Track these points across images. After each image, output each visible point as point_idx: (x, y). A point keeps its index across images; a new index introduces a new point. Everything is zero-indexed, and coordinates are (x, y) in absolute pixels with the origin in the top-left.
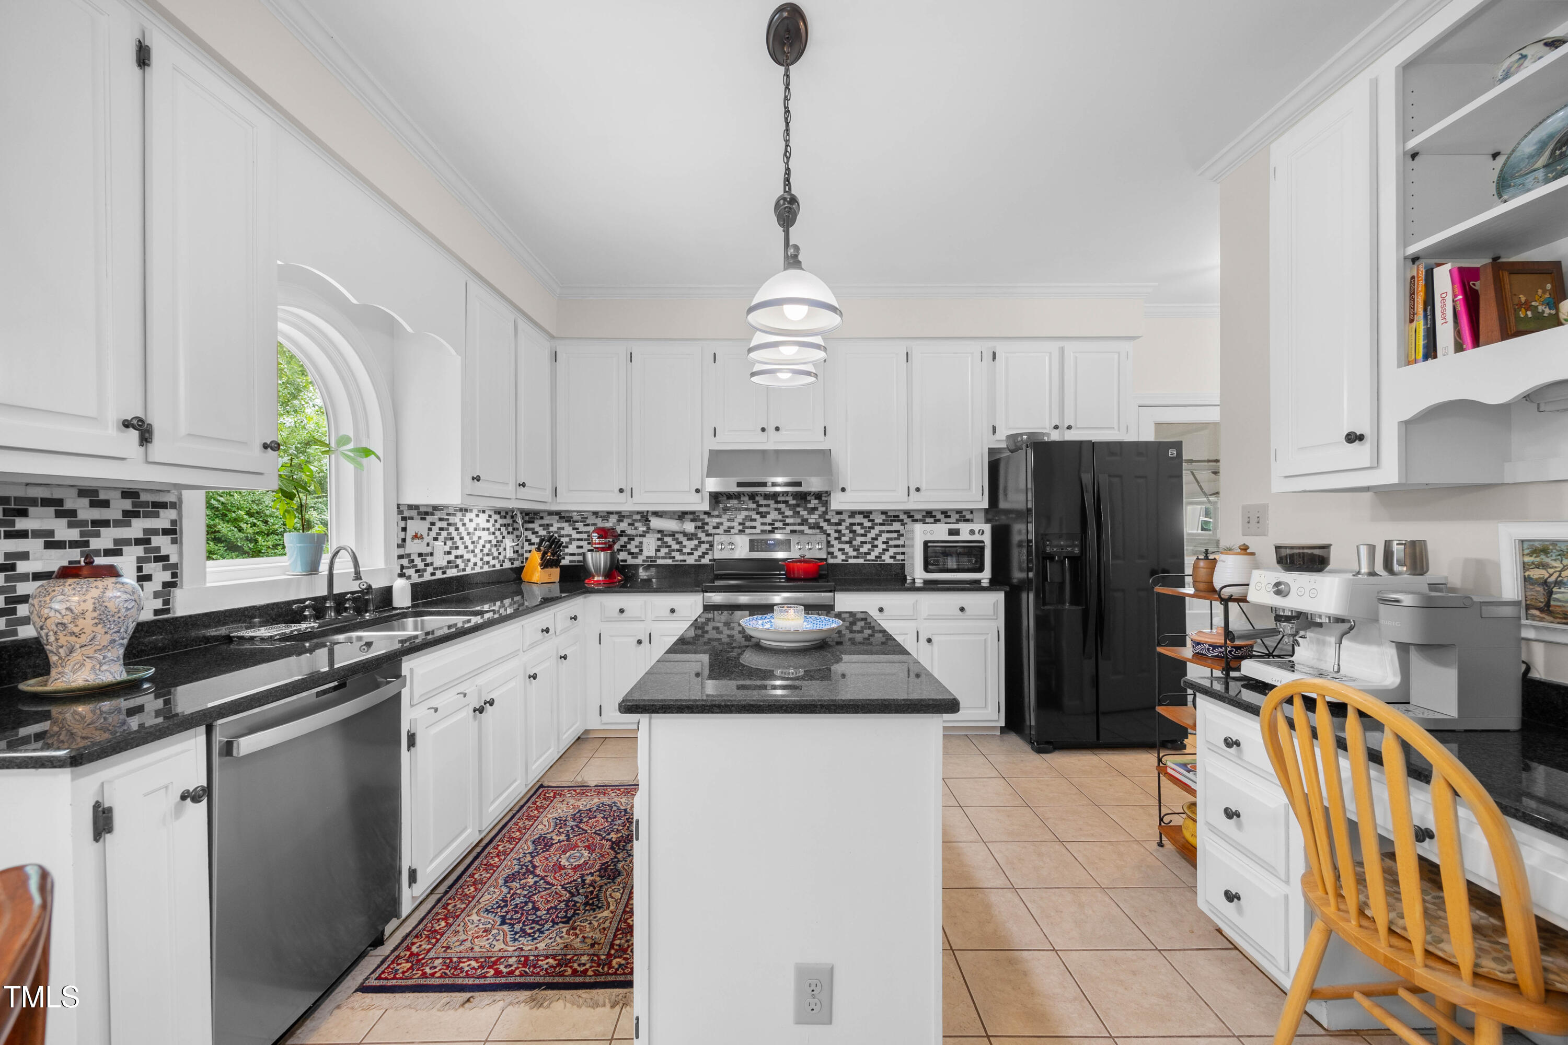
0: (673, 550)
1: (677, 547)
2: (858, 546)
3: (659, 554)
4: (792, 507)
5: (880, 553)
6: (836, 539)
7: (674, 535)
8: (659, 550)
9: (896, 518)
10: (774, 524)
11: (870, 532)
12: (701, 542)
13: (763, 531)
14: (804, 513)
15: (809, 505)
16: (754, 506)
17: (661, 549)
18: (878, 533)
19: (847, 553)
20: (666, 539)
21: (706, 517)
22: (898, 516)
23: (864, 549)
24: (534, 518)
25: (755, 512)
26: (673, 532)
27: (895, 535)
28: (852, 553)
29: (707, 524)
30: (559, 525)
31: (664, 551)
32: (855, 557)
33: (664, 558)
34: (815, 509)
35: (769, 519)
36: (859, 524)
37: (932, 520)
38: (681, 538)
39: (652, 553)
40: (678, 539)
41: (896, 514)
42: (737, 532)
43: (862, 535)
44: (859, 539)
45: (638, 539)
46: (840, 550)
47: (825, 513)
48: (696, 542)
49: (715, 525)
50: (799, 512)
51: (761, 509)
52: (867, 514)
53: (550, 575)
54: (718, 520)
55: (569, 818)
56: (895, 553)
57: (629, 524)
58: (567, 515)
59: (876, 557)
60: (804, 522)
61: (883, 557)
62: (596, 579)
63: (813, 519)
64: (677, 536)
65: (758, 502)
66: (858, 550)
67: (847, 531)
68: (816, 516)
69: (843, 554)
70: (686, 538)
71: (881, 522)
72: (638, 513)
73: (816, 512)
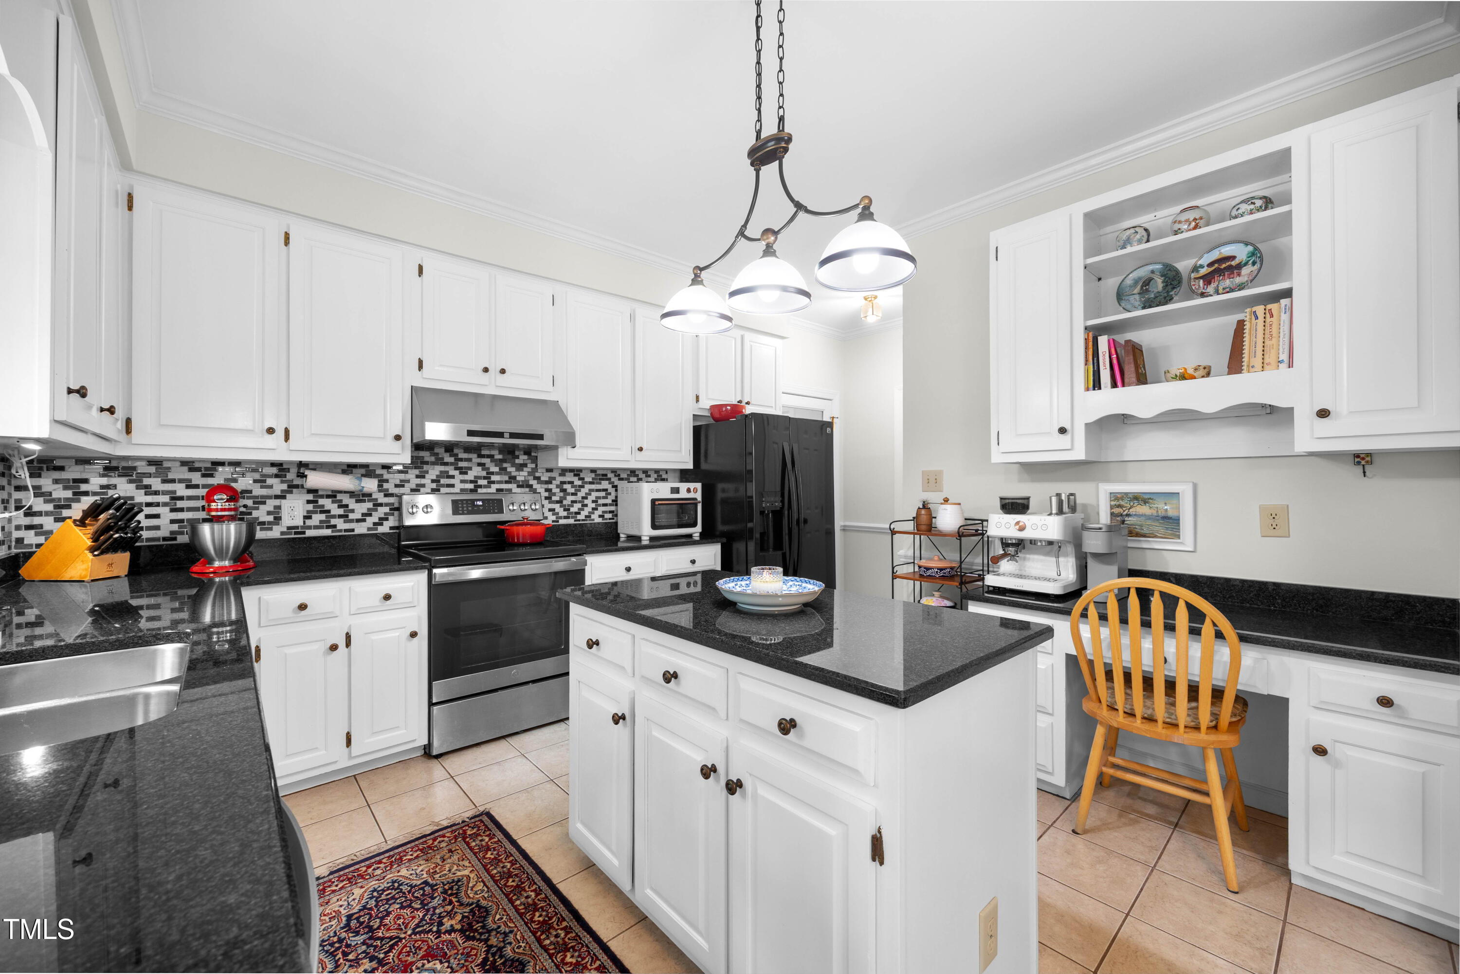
0: (334, 517)
1: (341, 511)
2: (568, 505)
3: (309, 522)
4: (499, 463)
5: (589, 512)
6: (546, 498)
7: (335, 496)
8: (310, 518)
9: (604, 477)
10: (476, 482)
11: (580, 491)
12: (377, 505)
13: (463, 491)
14: (511, 470)
15: (517, 461)
16: (452, 460)
17: (314, 516)
18: (587, 491)
19: (558, 513)
20: (321, 502)
21: (384, 472)
22: (606, 475)
23: (574, 509)
24: (41, 469)
25: (453, 467)
26: (332, 491)
27: (603, 494)
28: (563, 514)
29: (387, 481)
30: (104, 481)
31: (317, 518)
32: (565, 518)
33: (316, 527)
34: (524, 465)
35: (470, 476)
36: (569, 483)
37: (635, 479)
38: (346, 500)
39: (299, 522)
40: (341, 501)
41: (604, 472)
42: (429, 491)
43: (573, 494)
44: (570, 498)
45: (271, 504)
46: (550, 510)
47: (535, 470)
48: (370, 505)
49: (398, 482)
50: (505, 469)
51: (461, 464)
52: (577, 472)
53: (110, 565)
54: (402, 476)
55: (343, 935)
56: (603, 512)
57: (255, 481)
58: (124, 464)
59: (586, 516)
60: (512, 479)
61: (593, 517)
62: (217, 564)
63: (521, 476)
64: (339, 497)
65: (457, 455)
66: (569, 510)
67: (558, 490)
68: (526, 474)
69: (553, 515)
70: (354, 500)
71: (591, 480)
72: (273, 464)
73: (525, 469)
